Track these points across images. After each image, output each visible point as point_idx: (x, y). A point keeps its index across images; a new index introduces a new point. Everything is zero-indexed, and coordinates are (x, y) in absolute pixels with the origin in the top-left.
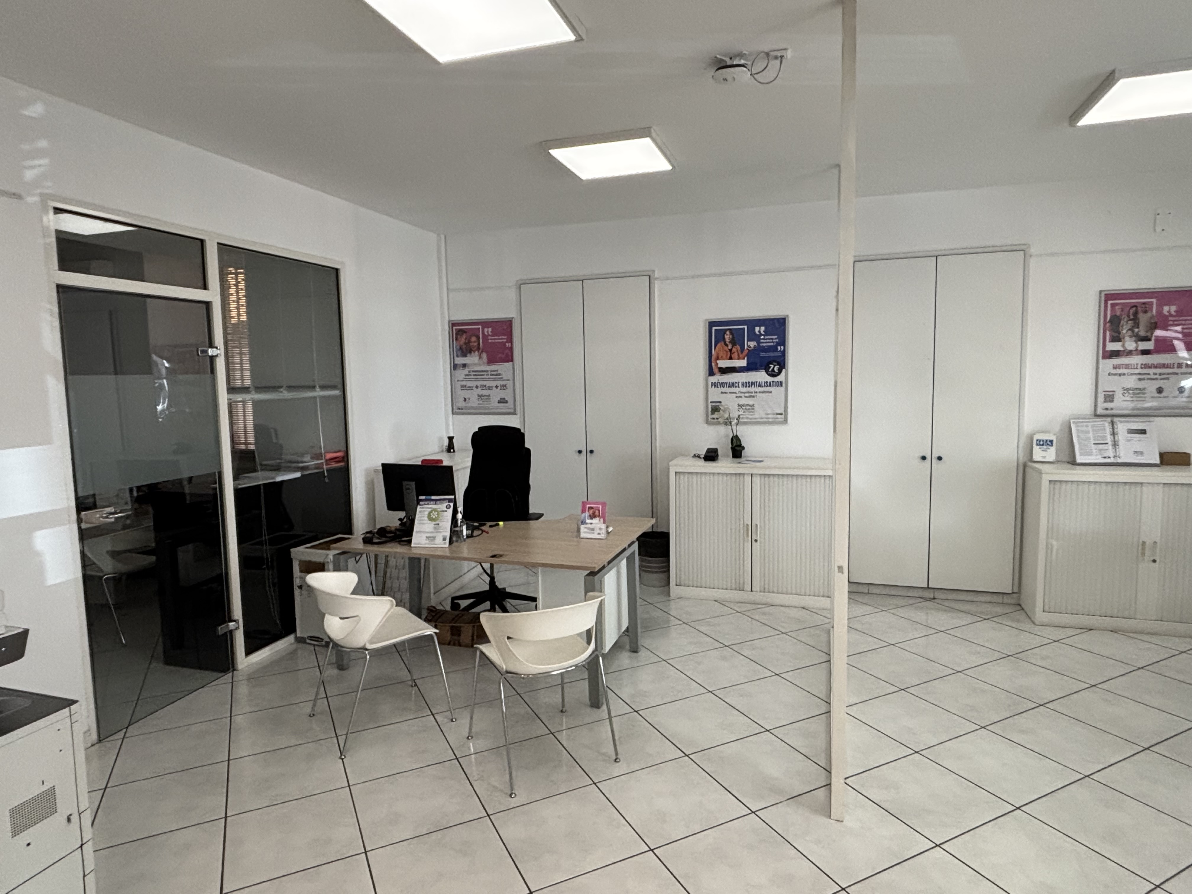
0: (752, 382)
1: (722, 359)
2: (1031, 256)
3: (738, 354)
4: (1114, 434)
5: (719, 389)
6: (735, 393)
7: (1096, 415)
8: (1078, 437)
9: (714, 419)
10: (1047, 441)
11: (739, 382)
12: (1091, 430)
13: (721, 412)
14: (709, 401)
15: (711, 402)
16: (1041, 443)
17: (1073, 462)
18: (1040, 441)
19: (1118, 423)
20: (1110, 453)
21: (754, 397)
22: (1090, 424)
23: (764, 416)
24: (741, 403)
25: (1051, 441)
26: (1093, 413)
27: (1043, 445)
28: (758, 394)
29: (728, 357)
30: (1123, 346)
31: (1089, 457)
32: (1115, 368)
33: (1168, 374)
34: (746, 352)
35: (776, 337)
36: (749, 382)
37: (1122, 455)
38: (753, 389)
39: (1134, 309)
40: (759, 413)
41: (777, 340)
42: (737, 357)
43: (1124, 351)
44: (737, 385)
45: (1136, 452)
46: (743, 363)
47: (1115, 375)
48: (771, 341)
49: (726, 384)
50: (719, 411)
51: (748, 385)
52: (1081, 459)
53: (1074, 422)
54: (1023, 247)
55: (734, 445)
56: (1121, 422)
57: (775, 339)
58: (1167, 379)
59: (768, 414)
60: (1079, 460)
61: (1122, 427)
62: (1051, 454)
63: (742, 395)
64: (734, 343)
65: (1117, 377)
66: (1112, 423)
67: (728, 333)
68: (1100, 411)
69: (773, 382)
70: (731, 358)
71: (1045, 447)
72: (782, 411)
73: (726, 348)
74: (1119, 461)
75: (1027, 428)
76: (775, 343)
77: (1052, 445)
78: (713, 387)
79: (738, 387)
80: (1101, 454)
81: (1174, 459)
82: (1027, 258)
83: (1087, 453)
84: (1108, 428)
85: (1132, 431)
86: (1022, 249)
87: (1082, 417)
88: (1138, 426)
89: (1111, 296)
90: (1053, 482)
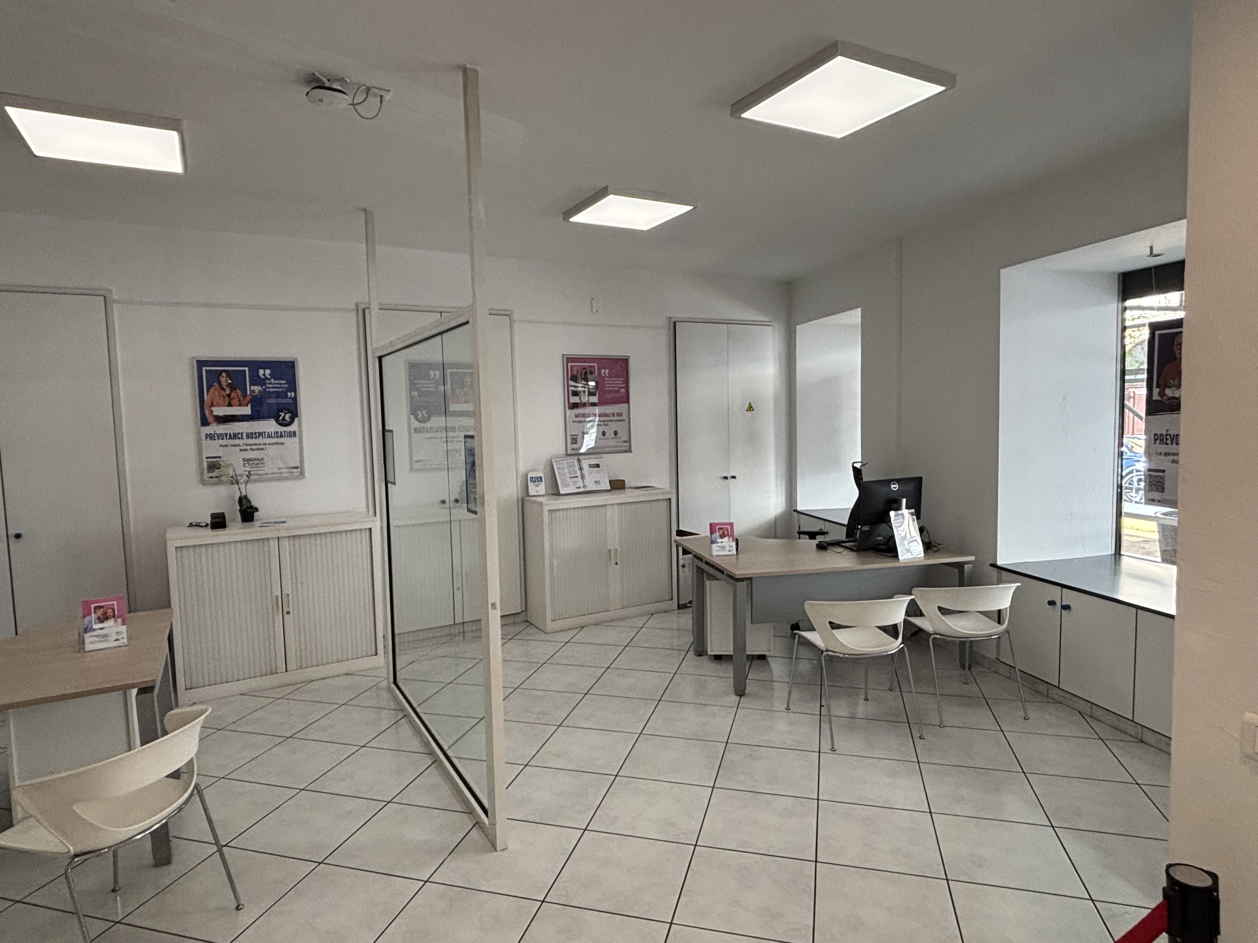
0: (259, 432)
1: (218, 405)
2: (514, 321)
3: (240, 401)
4: (581, 469)
5: (217, 441)
6: (239, 445)
7: (568, 455)
8: (559, 472)
9: (211, 477)
10: (537, 478)
11: (242, 433)
12: (565, 466)
13: (222, 469)
14: (204, 457)
15: (207, 458)
16: (534, 480)
17: (556, 493)
18: (533, 478)
19: (583, 460)
20: (580, 484)
21: (262, 449)
22: (565, 462)
23: (276, 471)
24: (247, 457)
25: (541, 478)
26: (564, 453)
27: (535, 481)
28: (267, 446)
29: (227, 403)
30: (580, 399)
31: (567, 489)
32: (576, 416)
33: (607, 421)
34: (249, 398)
35: (284, 382)
36: (255, 433)
37: (588, 485)
38: (260, 440)
39: (584, 370)
40: (269, 467)
41: (287, 386)
42: (237, 403)
43: (581, 403)
44: (240, 436)
45: (596, 482)
46: (247, 410)
47: (577, 422)
48: (279, 386)
49: (226, 435)
50: (219, 468)
51: (254, 436)
52: (564, 491)
53: (556, 462)
54: (508, 313)
55: (245, 507)
56: (584, 459)
57: (284, 384)
58: (607, 425)
59: (281, 468)
60: (562, 492)
61: (585, 463)
62: (541, 489)
63: (248, 447)
64: (232, 387)
65: (578, 424)
66: (579, 460)
67: (224, 374)
68: (569, 452)
69: (285, 432)
70: (230, 405)
71: (537, 483)
72: (298, 465)
73: (223, 393)
74: (587, 490)
75: (522, 469)
76: (284, 389)
77: (542, 481)
78: (208, 439)
79: (242, 439)
80: (575, 485)
81: (617, 485)
82: (512, 322)
83: (566, 485)
84: (576, 463)
85: (591, 466)
86: (507, 314)
87: (559, 456)
88: (594, 462)
89: (570, 359)
90: (551, 511)
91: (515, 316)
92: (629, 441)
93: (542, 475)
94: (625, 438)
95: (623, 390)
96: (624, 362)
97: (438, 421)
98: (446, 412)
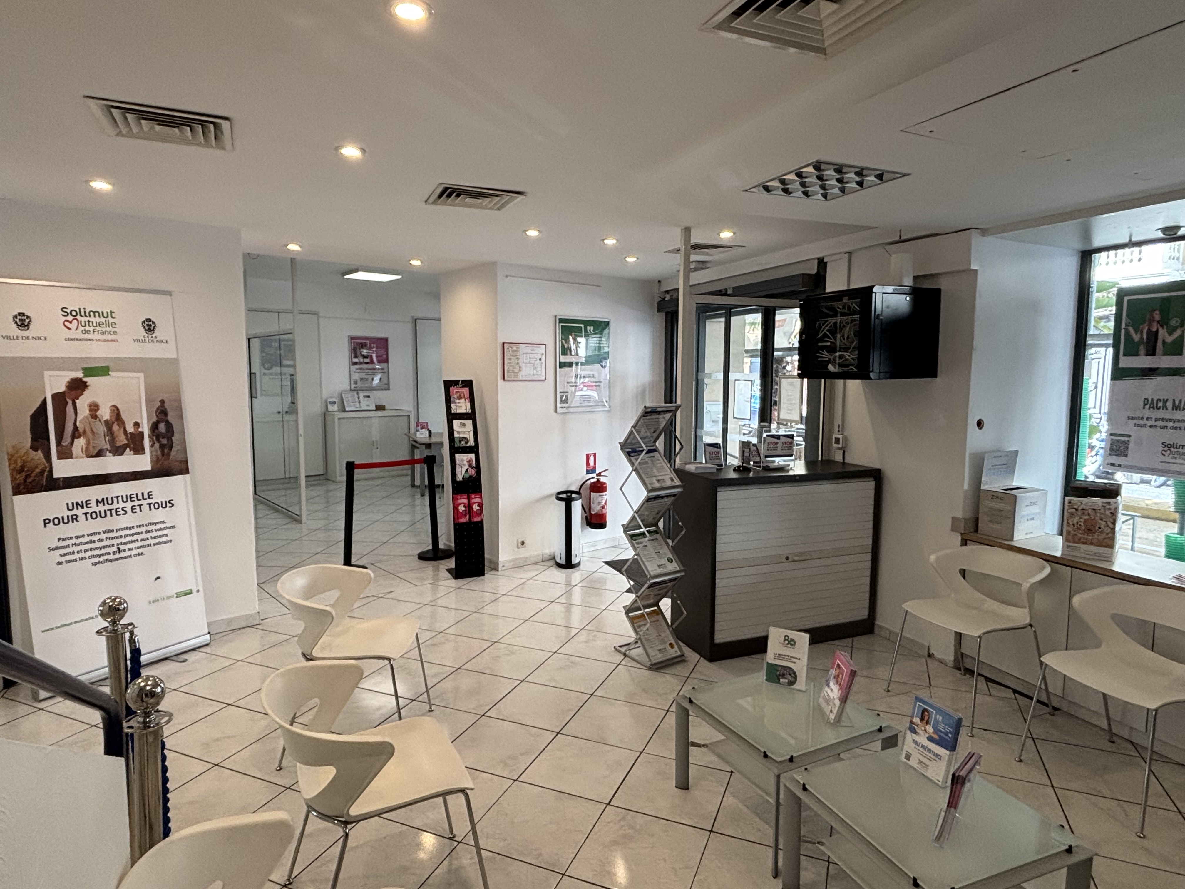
2: (320, 317)
4: (359, 398)
7: (351, 390)
8: (345, 399)
10: (333, 402)
12: (350, 396)
17: (344, 411)
18: (330, 402)
19: (360, 393)
20: (358, 405)
22: (349, 393)
25: (335, 402)
26: (349, 388)
30: (359, 360)
31: (350, 408)
32: (356, 369)
33: (375, 373)
37: (362, 406)
39: (361, 344)
43: (359, 362)
45: (367, 405)
47: (357, 372)
53: (344, 393)
60: (347, 409)
61: (361, 395)
62: (335, 408)
66: (358, 393)
68: (352, 388)
71: (332, 404)
74: (361, 409)
75: (324, 397)
77: (335, 404)
80: (355, 406)
81: (380, 408)
82: (318, 317)
83: (350, 406)
84: (356, 395)
85: (365, 397)
86: (316, 314)
87: (346, 391)
88: (367, 394)
89: (352, 338)
90: (339, 419)
91: (321, 314)
92: (388, 384)
93: (335, 400)
94: (386, 382)
95: (385, 356)
96: (386, 340)
97: (277, 370)
98: (281, 365)
